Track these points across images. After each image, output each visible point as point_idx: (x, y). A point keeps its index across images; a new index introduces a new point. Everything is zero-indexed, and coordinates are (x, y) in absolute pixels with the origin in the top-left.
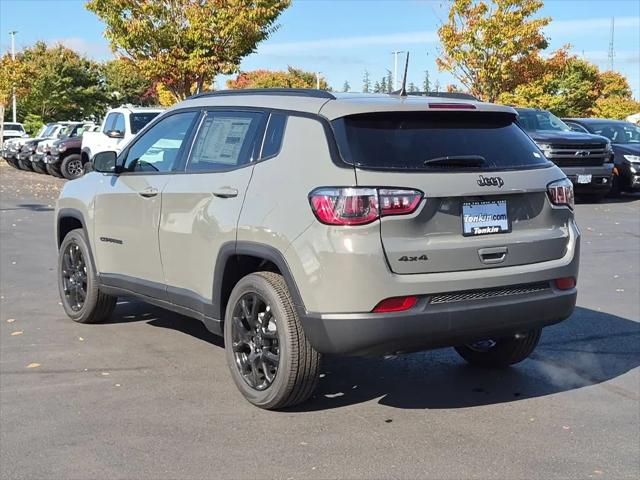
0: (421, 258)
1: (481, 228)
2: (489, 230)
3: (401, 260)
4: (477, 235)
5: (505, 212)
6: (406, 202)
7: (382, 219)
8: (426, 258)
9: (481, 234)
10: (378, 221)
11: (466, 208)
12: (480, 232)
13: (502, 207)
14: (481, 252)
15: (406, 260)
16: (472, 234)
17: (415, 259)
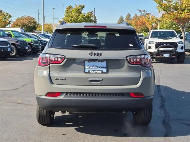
0: (63, 79)
1: (93, 71)
2: (97, 72)
3: (56, 79)
4: (91, 73)
5: (105, 66)
6: (59, 60)
7: (51, 65)
8: (65, 80)
9: (93, 73)
10: (49, 65)
11: (86, 63)
12: (92, 72)
13: (104, 64)
14: (89, 79)
15: (58, 79)
16: (89, 73)
17: (61, 79)
